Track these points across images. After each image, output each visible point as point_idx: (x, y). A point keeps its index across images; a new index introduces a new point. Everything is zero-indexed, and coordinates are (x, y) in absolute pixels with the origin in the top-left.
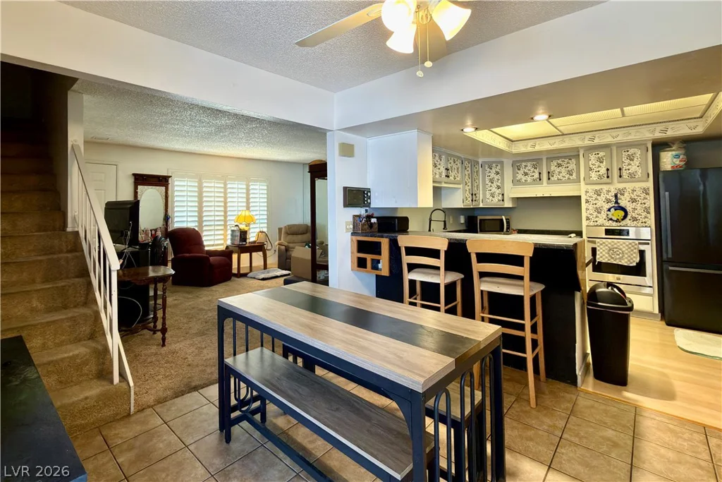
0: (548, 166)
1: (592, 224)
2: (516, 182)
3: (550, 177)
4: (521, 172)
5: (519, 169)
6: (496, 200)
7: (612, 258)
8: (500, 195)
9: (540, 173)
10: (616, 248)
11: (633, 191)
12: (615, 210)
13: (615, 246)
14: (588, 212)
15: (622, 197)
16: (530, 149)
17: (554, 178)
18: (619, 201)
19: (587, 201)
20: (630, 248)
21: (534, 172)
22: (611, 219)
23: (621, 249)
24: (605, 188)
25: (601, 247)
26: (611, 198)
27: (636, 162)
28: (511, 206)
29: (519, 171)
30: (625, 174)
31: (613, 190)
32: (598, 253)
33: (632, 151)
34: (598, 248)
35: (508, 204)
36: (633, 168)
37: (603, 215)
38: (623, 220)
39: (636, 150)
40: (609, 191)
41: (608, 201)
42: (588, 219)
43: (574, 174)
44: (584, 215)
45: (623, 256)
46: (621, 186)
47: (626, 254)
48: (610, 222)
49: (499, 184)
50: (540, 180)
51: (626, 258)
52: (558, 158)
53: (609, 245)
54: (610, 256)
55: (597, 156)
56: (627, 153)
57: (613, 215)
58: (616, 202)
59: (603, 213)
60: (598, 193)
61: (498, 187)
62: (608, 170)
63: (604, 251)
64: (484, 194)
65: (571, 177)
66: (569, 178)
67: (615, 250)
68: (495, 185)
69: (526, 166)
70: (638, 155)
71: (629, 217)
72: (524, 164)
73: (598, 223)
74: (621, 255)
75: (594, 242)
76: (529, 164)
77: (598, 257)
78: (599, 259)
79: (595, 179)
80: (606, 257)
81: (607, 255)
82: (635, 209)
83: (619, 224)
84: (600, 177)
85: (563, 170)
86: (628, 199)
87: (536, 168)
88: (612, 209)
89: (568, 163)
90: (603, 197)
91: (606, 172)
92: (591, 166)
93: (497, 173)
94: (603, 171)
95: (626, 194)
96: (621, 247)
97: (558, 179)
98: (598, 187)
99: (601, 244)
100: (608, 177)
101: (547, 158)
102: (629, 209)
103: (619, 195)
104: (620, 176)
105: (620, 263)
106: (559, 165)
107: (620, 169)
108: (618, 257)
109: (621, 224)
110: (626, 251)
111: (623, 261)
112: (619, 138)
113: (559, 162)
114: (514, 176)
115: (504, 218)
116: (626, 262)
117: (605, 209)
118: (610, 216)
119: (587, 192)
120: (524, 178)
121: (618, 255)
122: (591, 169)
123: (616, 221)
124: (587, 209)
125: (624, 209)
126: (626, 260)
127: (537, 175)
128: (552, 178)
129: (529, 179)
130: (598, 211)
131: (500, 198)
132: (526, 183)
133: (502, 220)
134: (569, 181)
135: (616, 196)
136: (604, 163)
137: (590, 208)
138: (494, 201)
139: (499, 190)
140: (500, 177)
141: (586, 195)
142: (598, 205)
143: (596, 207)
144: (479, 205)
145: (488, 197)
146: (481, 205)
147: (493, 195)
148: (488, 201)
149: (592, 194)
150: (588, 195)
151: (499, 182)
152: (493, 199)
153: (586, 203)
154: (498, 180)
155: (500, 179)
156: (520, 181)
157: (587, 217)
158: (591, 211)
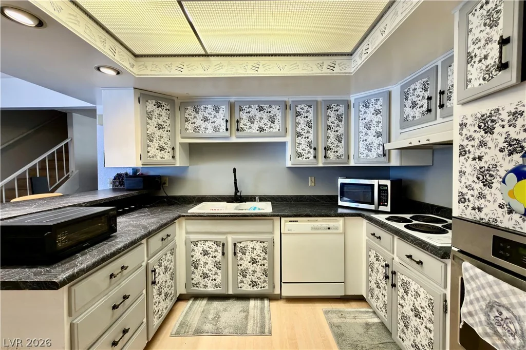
0: (444, 78)
1: (470, 214)
2: (403, 122)
3: (445, 102)
4: (409, 102)
5: (407, 99)
6: (373, 154)
7: (497, 334)
8: (381, 147)
9: (430, 99)
10: (507, 309)
14: (464, 179)
17: (451, 103)
19: (463, 152)
21: (423, 98)
23: (518, 320)
24: (506, 105)
26: (522, 136)
28: (398, 164)
29: (406, 103)
32: (467, 297)
35: (395, 161)
37: (497, 193)
41: (514, 147)
42: (462, 199)
44: (457, 187)
48: (517, 216)
50: (430, 110)
54: (491, 325)
55: (485, 9)
57: (512, 194)
59: (495, 185)
60: (487, 124)
61: (378, 135)
64: (357, 147)
67: (505, 313)
68: (372, 131)
69: (415, 89)
72: (413, 86)
73: (482, 215)
74: (517, 340)
76: (418, 84)
77: (464, 308)
78: (465, 316)
79: (477, 84)
81: (483, 318)
84: (489, 72)
87: (426, 90)
88: (509, 176)
90: (497, 139)
92: (471, 48)
93: (377, 112)
94: (496, 51)
98: (485, 108)
101: (443, 63)
108: (511, 339)
114: (401, 113)
115: (376, 183)
117: (502, 172)
118: (506, 199)
120: (412, 113)
121: (513, 335)
122: (470, 58)
124: (462, 173)
127: (426, 103)
128: (448, 103)
129: (417, 112)
130: (485, 178)
131: (381, 150)
132: (413, 122)
133: (373, 185)
136: (501, 24)
137: (468, 170)
138: (370, 156)
139: (380, 138)
140: (381, 118)
141: (462, 135)
142: (486, 162)
143: (481, 168)
144: (348, 162)
145: (362, 151)
146: (352, 163)
147: (369, 148)
148: (362, 157)
149: (472, 129)
150: (464, 135)
151: (380, 125)
152: (369, 153)
153: (461, 155)
154: (378, 122)
155: (381, 120)
156: (407, 120)
157: (462, 194)
158: (470, 179)
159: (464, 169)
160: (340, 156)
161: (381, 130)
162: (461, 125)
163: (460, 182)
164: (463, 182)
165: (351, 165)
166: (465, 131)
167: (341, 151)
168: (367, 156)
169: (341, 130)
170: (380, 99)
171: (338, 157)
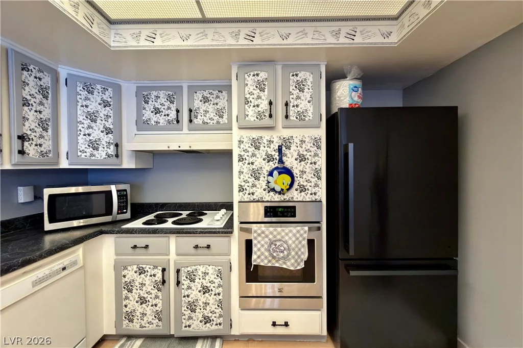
0: (191, 99)
1: (246, 198)
2: (143, 125)
3: (192, 118)
4: (150, 107)
5: (147, 102)
6: (101, 154)
7: (274, 257)
8: (112, 147)
9: (178, 111)
10: (280, 240)
11: (302, 142)
12: (280, 173)
13: (279, 237)
14: (242, 176)
15: (287, 152)
16: (144, 44)
17: (198, 121)
18: (284, 159)
19: (241, 159)
20: (297, 239)
21: (169, 108)
22: (273, 190)
23: (286, 242)
24: (266, 135)
25: (259, 239)
26: (273, 153)
27: (307, 94)
28: (133, 167)
29: (146, 106)
30: (292, 112)
31: (276, 140)
32: (254, 249)
33: (302, 75)
34: (254, 242)
35: (128, 163)
36: (304, 105)
37: (262, 183)
38: (288, 190)
39: (308, 73)
40: (270, 142)
41: (269, 158)
42: (241, 189)
43: (225, 116)
44: (236, 182)
45: (289, 254)
46: (286, 133)
47: (294, 249)
48: (272, 193)
49: (109, 124)
50: (178, 122)
51: (293, 257)
52: (204, 88)
53: (271, 236)
54: (271, 255)
55: (256, 78)
56: (295, 79)
57: (276, 182)
58: (281, 161)
59: (262, 178)
60: (256, 144)
61: (108, 131)
62: (271, 103)
63: (263, 246)
64: (73, 142)
65: (221, 120)
66: (218, 122)
67: (278, 244)
68: (99, 125)
69: (158, 97)
70: (309, 83)
71: (296, 186)
72: (154, 93)
73: (255, 197)
74: (286, 253)
75: (249, 231)
76: (162, 94)
77: (254, 257)
78: (255, 261)
79: (252, 119)
80: (266, 257)
81: (267, 254)
82: (303, 172)
83: (282, 197)
84: (260, 116)
85: (211, 108)
86: (295, 156)
87: (172, 102)
88: (275, 173)
89: (218, 97)
90: (261, 153)
91: (268, 107)
92: (248, 96)
93: (106, 104)
94: (264, 105)
95: (293, 147)
96: (287, 238)
97: (204, 123)
98: (255, 134)
99: (259, 235)
100: (271, 116)
101: (189, 87)
102: (296, 172)
103: (284, 148)
104: (287, 117)
105: (284, 266)
106: (206, 100)
107: (287, 104)
108: (282, 255)
109: (285, 197)
110: (293, 246)
111: (288, 264)
112: (290, 41)
113: (206, 94)
114: (139, 114)
115: (113, 189)
116: (293, 265)
117: (265, 172)
118: (272, 185)
119: (240, 142)
120: (154, 118)
121: (282, 252)
122: (247, 102)
123: (280, 193)
124: (241, 172)
125: (288, 172)
126: (293, 261)
127: (173, 114)
128: (195, 121)
129: (162, 120)
130: (256, 175)
131: (112, 150)
132: (157, 127)
133: (110, 192)
134: (219, 127)
135: (280, 150)
136: (266, 93)
137: (245, 171)
138: (97, 155)
139: (110, 135)
140: (111, 112)
141: (240, 148)
142: (256, 166)
143: (253, 169)
144: (57, 163)
145: (83, 148)
146: (64, 164)
147: (94, 145)
148: (83, 156)
149: (247, 145)
150: (241, 148)
151: (110, 120)
152: (95, 152)
153: (239, 161)
154: (108, 116)
155: (112, 115)
156: (148, 124)
157: (241, 186)
158: (246, 176)
159: (242, 170)
160: (46, 153)
161: (111, 127)
162: (239, 141)
163: (240, 178)
164: (242, 179)
165: (62, 166)
166: (242, 146)
167: (47, 145)
168: (92, 155)
169: (47, 113)
170: (110, 89)
171: (42, 154)
